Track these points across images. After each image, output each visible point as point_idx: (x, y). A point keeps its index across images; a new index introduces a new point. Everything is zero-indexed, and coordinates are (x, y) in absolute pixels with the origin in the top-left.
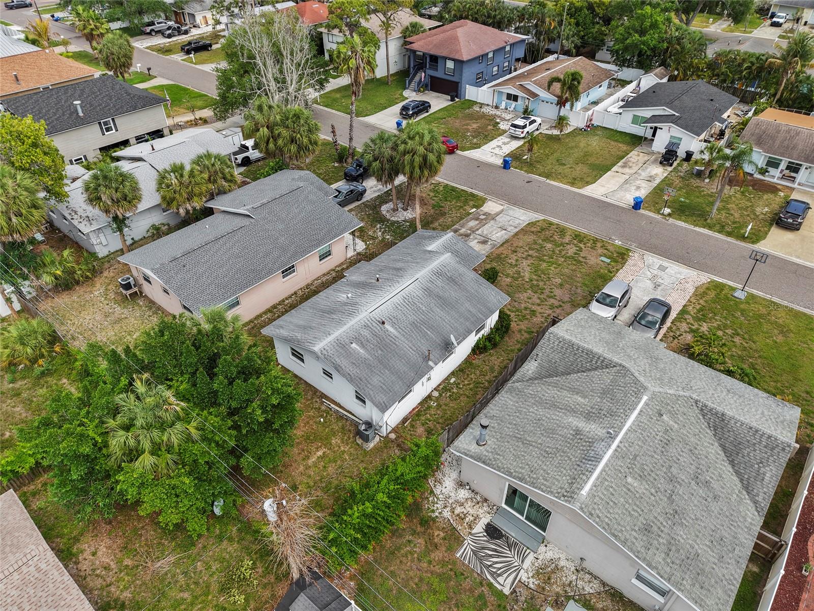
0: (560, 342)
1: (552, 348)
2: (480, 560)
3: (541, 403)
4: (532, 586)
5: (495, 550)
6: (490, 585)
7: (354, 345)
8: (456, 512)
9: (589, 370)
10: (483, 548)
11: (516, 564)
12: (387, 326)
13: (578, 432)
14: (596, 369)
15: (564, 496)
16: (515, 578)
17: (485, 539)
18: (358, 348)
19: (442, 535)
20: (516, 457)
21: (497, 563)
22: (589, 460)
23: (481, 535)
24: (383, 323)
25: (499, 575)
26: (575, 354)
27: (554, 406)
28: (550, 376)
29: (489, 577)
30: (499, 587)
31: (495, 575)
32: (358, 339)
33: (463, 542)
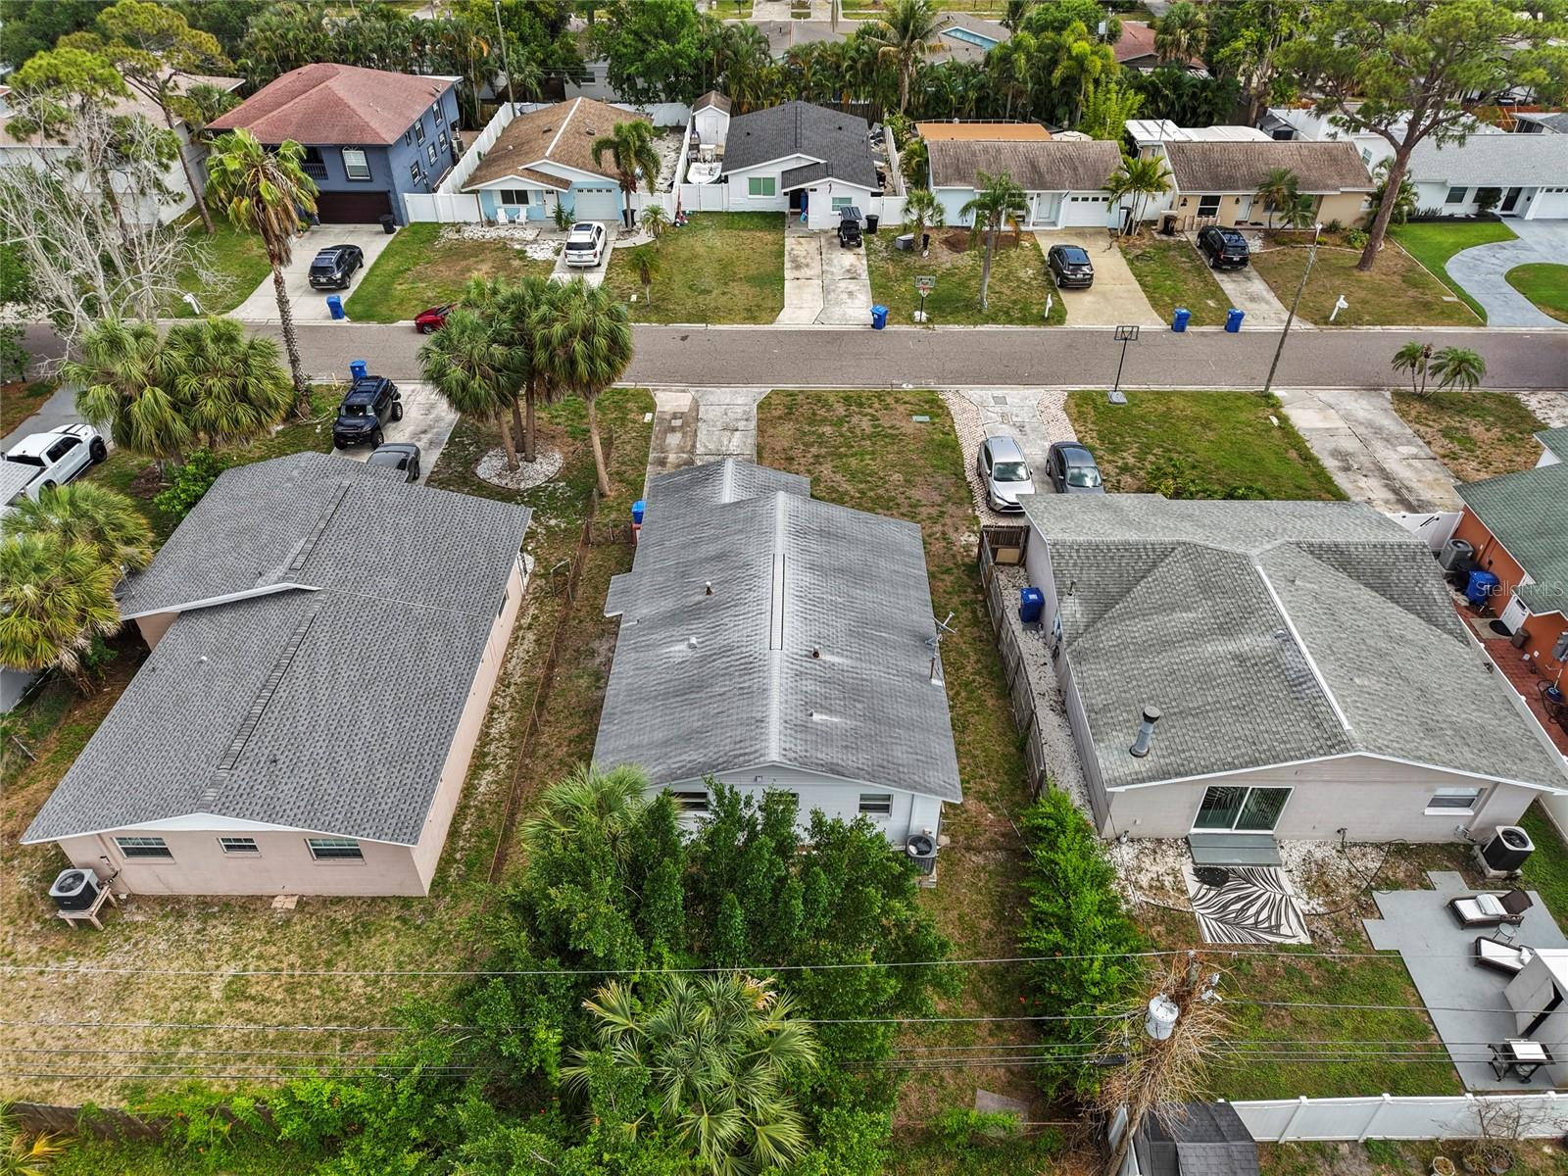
0: (1078, 551)
1: (1075, 565)
2: (1236, 924)
3: (1143, 650)
4: (1321, 910)
5: (1239, 899)
6: (1281, 947)
7: (816, 717)
8: (1145, 884)
9: (1149, 571)
10: (1225, 906)
11: (1278, 897)
12: (825, 657)
13: (1241, 659)
14: (1155, 565)
15: (1333, 747)
16: (1297, 916)
17: (1213, 893)
18: (825, 717)
19: (1161, 929)
20: (1210, 738)
21: (1258, 913)
22: (1300, 684)
23: (1203, 892)
24: (816, 655)
25: (1278, 926)
26: (1112, 558)
27: (1165, 644)
28: (1108, 607)
29: (1271, 938)
30: (1294, 941)
31: (1274, 929)
32: (810, 705)
33: (1194, 918)
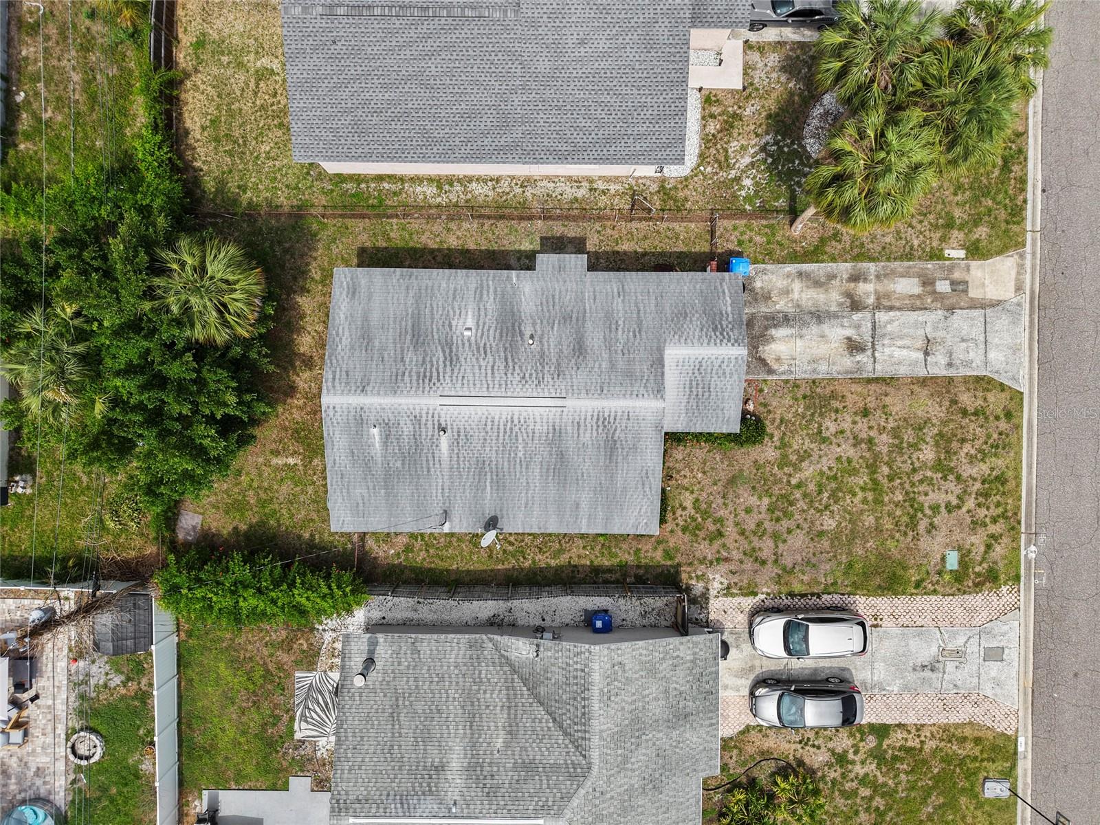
0: (583, 671)
1: (568, 664)
2: (308, 696)
3: (469, 696)
4: (319, 754)
5: (327, 705)
6: (292, 719)
7: (375, 431)
8: (336, 645)
9: (561, 727)
10: (320, 692)
11: (328, 730)
12: (444, 441)
13: (441, 768)
14: (566, 734)
15: (338, 802)
16: (314, 737)
17: (331, 688)
18: (377, 437)
19: (305, 647)
21: (316, 712)
22: (402, 803)
23: (332, 682)
24: (444, 431)
25: (306, 722)
26: (575, 699)
27: (472, 716)
28: (525, 682)
29: (298, 714)
30: (296, 727)
31: (304, 718)
33: (313, 670)
